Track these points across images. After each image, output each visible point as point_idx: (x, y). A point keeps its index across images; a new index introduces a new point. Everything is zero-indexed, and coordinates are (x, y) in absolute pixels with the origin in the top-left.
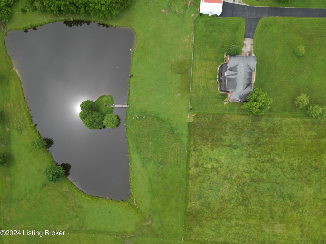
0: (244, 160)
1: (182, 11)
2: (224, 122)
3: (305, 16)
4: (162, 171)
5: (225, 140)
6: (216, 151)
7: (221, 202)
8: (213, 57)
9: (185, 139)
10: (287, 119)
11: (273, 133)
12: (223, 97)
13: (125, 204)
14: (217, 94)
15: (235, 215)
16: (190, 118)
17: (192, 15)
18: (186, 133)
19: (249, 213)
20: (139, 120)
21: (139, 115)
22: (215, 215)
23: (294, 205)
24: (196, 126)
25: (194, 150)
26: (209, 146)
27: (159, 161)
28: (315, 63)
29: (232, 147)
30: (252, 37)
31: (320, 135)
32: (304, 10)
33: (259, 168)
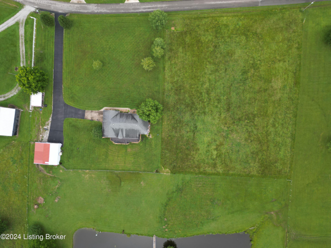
0: (208, 119)
1: (57, 181)
2: (170, 138)
3: (62, 58)
4: (220, 200)
5: (188, 136)
6: (200, 146)
7: (251, 141)
8: (104, 150)
9: (188, 177)
10: (166, 76)
11: (180, 90)
12: (144, 139)
13: (255, 238)
14: (141, 145)
16: (166, 172)
17: (61, 171)
18: (181, 176)
20: (169, 224)
21: (163, 224)
24: (174, 166)
25: (199, 168)
26: (194, 152)
27: (211, 204)
32: (55, 60)
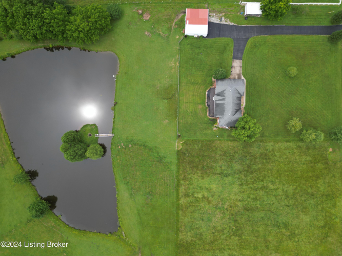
0: (236, 188)
1: (167, 33)
2: (214, 149)
3: (297, 34)
4: (151, 201)
5: (216, 167)
6: (206, 180)
7: (213, 233)
8: (200, 81)
9: (174, 168)
10: (280, 144)
11: (266, 159)
12: (212, 122)
13: (114, 237)
14: (206, 119)
15: (228, 245)
16: (178, 145)
17: (177, 37)
18: (175, 161)
19: (243, 244)
20: (125, 149)
21: (125, 144)
22: (207, 247)
23: (289, 234)
24: (185, 154)
25: (183, 179)
26: (200, 175)
27: (147, 192)
28: (309, 84)
29: (223, 175)
30: (241, 59)
31: (315, 160)
32: (295, 27)
33: (252, 196)
